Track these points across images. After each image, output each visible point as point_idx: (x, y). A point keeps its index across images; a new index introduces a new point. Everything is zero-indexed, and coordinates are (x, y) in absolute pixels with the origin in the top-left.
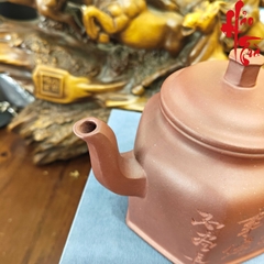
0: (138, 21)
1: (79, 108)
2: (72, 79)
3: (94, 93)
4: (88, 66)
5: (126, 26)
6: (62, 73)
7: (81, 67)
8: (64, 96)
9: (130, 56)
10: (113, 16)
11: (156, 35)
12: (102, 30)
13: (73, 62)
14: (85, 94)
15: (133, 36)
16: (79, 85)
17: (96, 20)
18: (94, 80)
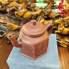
0: (26, 14)
1: (17, 31)
2: (14, 25)
3: (19, 28)
4: (18, 23)
5: (23, 15)
6: (12, 24)
7: (16, 23)
8: (13, 29)
9: (26, 20)
10: (21, 13)
11: (30, 16)
12: (19, 16)
13: (15, 22)
14: (17, 28)
15: (25, 17)
16: (16, 26)
17: (17, 14)
18: (19, 25)
